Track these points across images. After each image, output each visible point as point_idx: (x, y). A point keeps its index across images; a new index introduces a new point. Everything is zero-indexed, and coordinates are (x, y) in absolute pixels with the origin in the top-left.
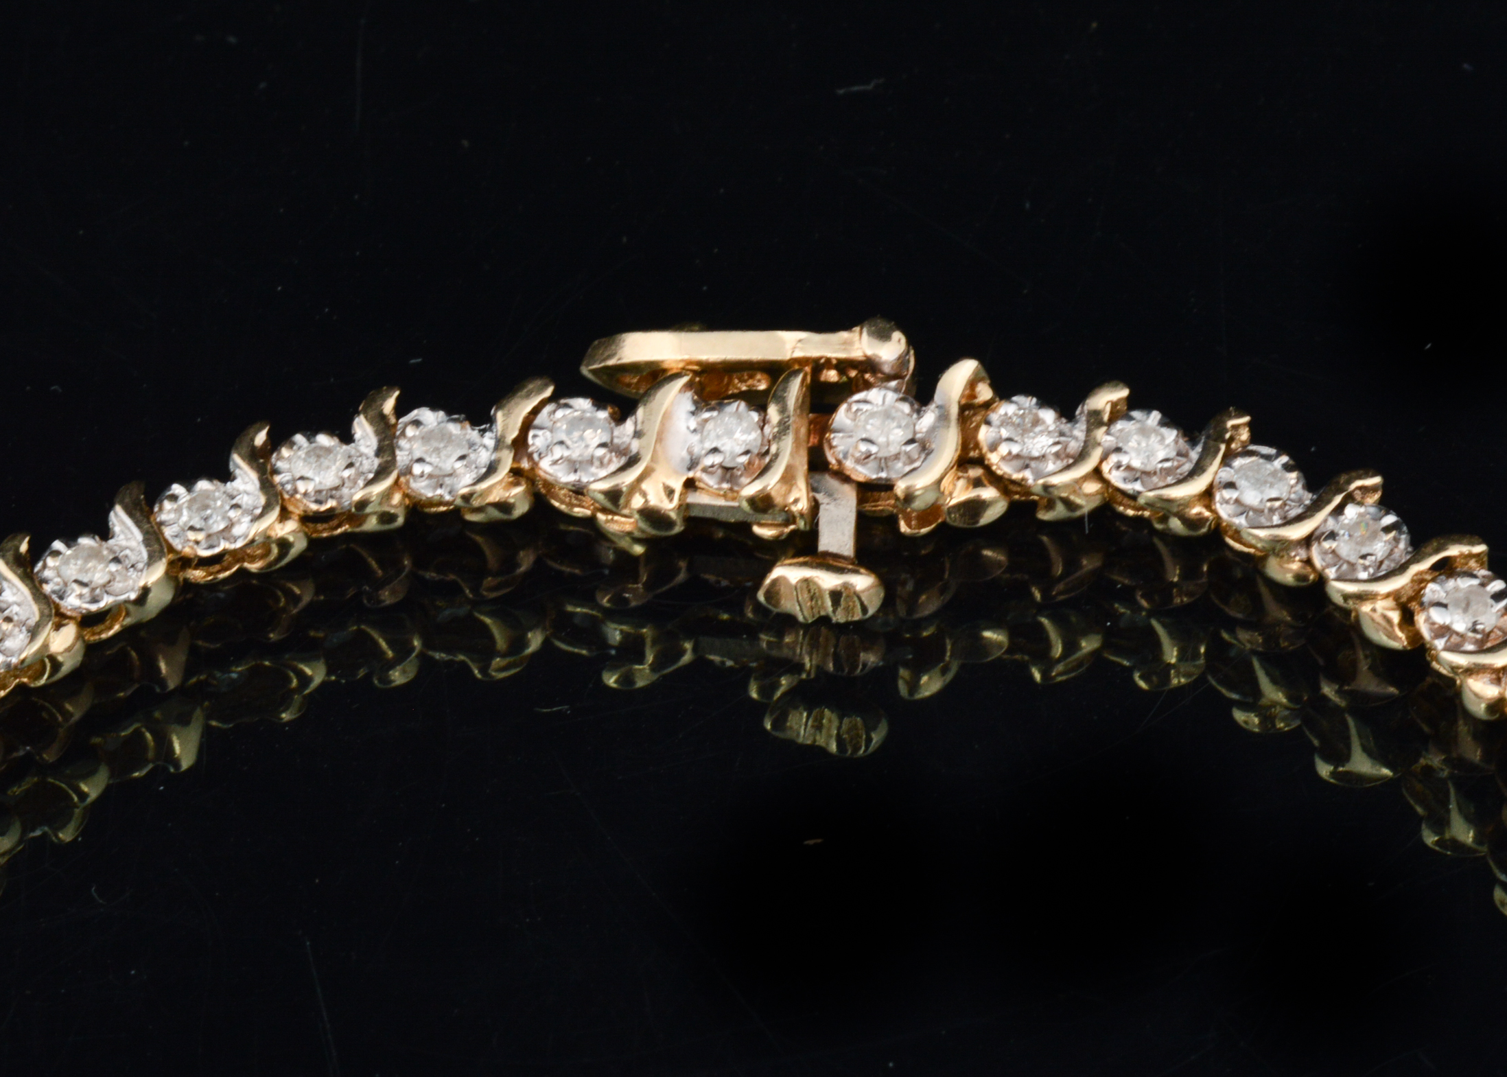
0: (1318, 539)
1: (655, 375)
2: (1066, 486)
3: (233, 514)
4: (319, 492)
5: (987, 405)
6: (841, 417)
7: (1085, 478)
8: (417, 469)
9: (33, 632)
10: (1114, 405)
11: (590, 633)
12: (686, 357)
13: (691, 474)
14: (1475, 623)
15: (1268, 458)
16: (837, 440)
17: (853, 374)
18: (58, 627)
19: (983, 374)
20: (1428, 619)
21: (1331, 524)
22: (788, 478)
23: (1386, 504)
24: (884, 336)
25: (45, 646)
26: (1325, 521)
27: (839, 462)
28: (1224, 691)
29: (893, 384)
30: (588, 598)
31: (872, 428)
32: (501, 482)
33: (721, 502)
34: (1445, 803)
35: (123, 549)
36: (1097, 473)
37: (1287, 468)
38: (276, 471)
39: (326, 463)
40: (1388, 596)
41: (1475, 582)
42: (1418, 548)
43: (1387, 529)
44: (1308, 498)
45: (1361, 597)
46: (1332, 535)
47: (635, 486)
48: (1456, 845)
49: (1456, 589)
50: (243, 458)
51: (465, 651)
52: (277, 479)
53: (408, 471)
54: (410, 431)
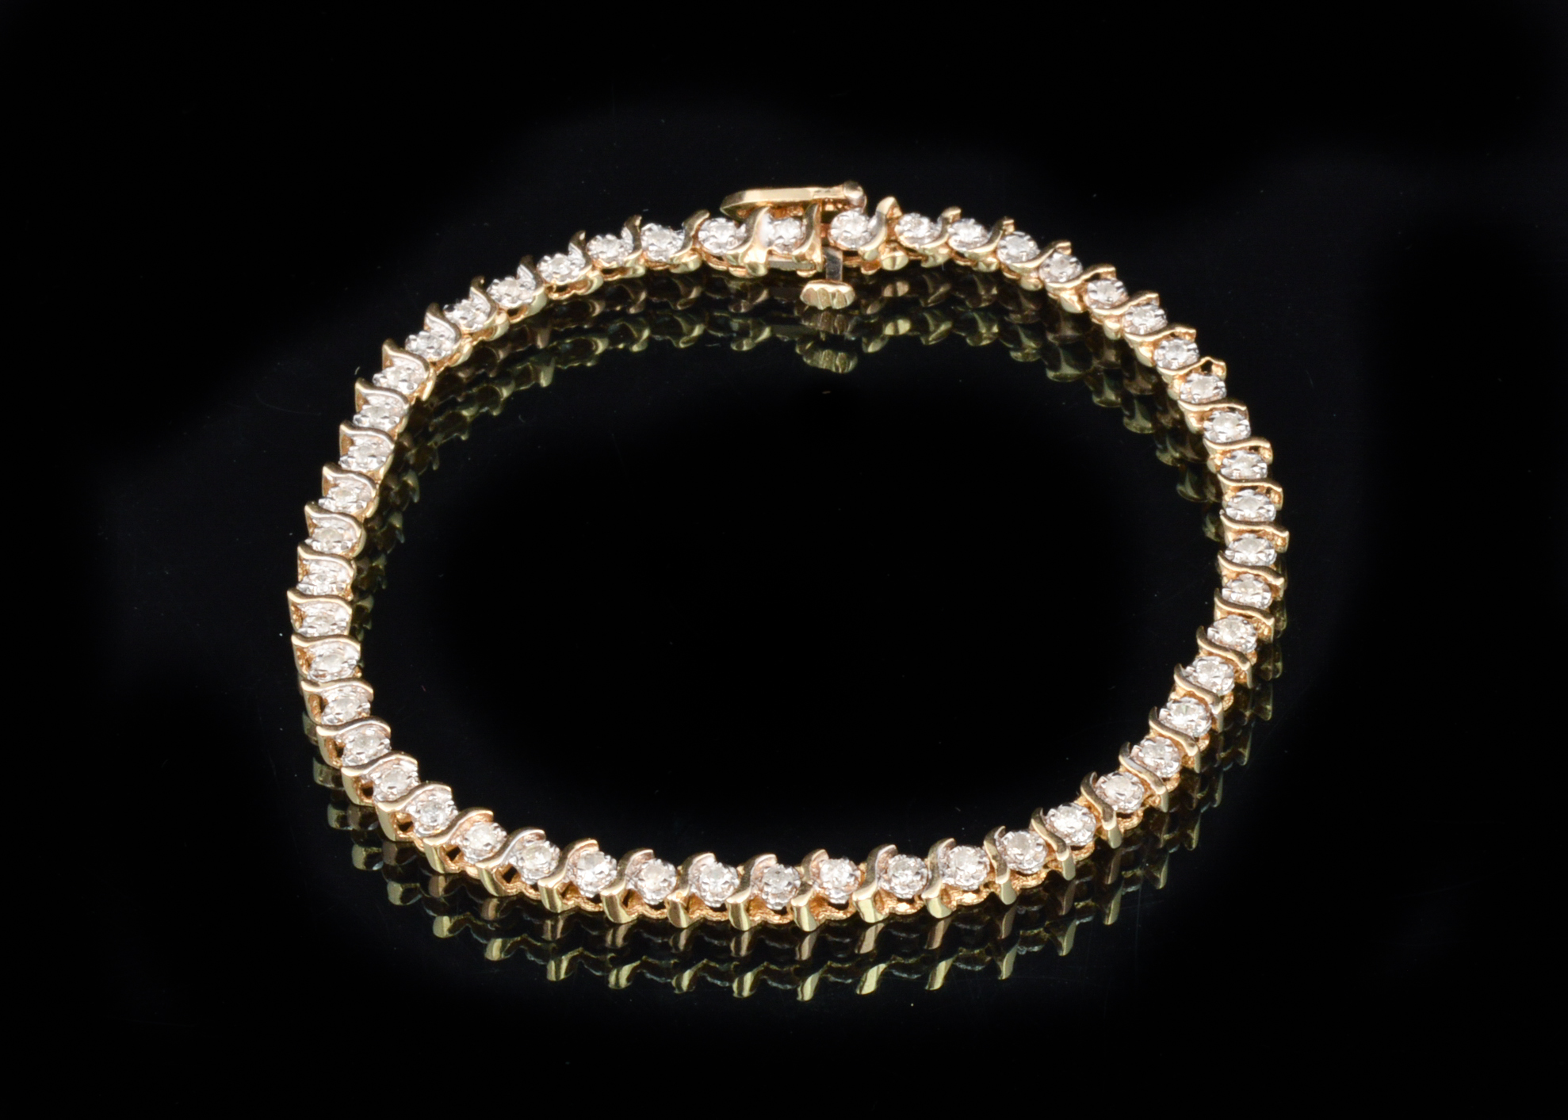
0: (1042, 267)
1: (753, 210)
2: (931, 250)
3: (573, 267)
4: (609, 258)
5: (898, 218)
6: (835, 221)
7: (942, 246)
8: (651, 248)
9: (489, 315)
10: (954, 216)
11: (725, 327)
12: (767, 200)
13: (770, 248)
14: (1109, 298)
15: (1021, 236)
16: (833, 232)
17: (840, 206)
18: (499, 314)
19: (897, 205)
20: (1089, 298)
21: (1048, 262)
22: (812, 248)
23: (1073, 254)
24: (854, 188)
25: (494, 321)
26: (1045, 260)
27: (835, 242)
28: (1005, 343)
29: (857, 209)
30: (726, 309)
31: (849, 227)
32: (687, 253)
33: (783, 260)
34: (1102, 385)
35: (525, 282)
36: (946, 244)
37: (1029, 240)
38: (589, 250)
39: (611, 246)
40: (1071, 289)
41: (1109, 282)
42: (1086, 268)
43: (1072, 263)
44: (1038, 252)
45: (1060, 289)
46: (1048, 266)
47: (745, 253)
48: (1110, 403)
49: (1101, 285)
50: (575, 244)
51: (670, 334)
52: (590, 253)
53: (646, 249)
54: (647, 233)
